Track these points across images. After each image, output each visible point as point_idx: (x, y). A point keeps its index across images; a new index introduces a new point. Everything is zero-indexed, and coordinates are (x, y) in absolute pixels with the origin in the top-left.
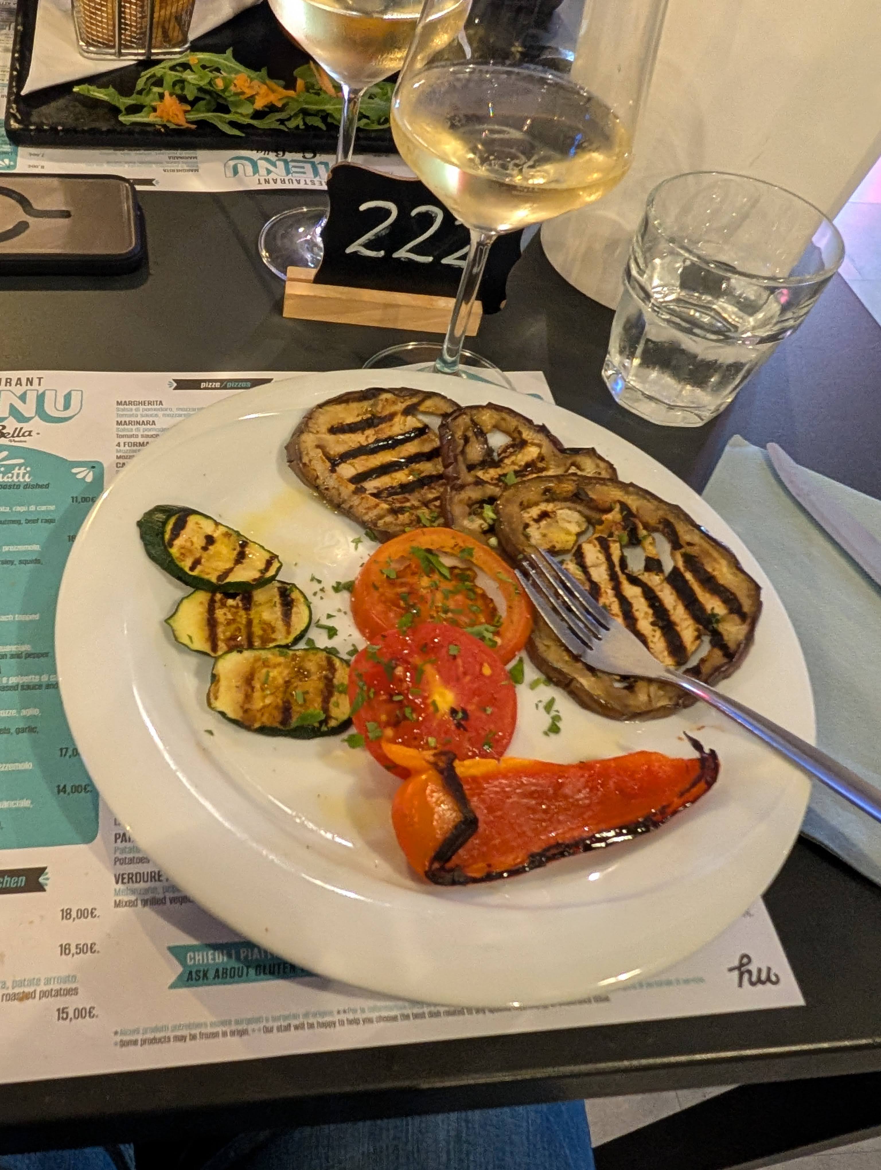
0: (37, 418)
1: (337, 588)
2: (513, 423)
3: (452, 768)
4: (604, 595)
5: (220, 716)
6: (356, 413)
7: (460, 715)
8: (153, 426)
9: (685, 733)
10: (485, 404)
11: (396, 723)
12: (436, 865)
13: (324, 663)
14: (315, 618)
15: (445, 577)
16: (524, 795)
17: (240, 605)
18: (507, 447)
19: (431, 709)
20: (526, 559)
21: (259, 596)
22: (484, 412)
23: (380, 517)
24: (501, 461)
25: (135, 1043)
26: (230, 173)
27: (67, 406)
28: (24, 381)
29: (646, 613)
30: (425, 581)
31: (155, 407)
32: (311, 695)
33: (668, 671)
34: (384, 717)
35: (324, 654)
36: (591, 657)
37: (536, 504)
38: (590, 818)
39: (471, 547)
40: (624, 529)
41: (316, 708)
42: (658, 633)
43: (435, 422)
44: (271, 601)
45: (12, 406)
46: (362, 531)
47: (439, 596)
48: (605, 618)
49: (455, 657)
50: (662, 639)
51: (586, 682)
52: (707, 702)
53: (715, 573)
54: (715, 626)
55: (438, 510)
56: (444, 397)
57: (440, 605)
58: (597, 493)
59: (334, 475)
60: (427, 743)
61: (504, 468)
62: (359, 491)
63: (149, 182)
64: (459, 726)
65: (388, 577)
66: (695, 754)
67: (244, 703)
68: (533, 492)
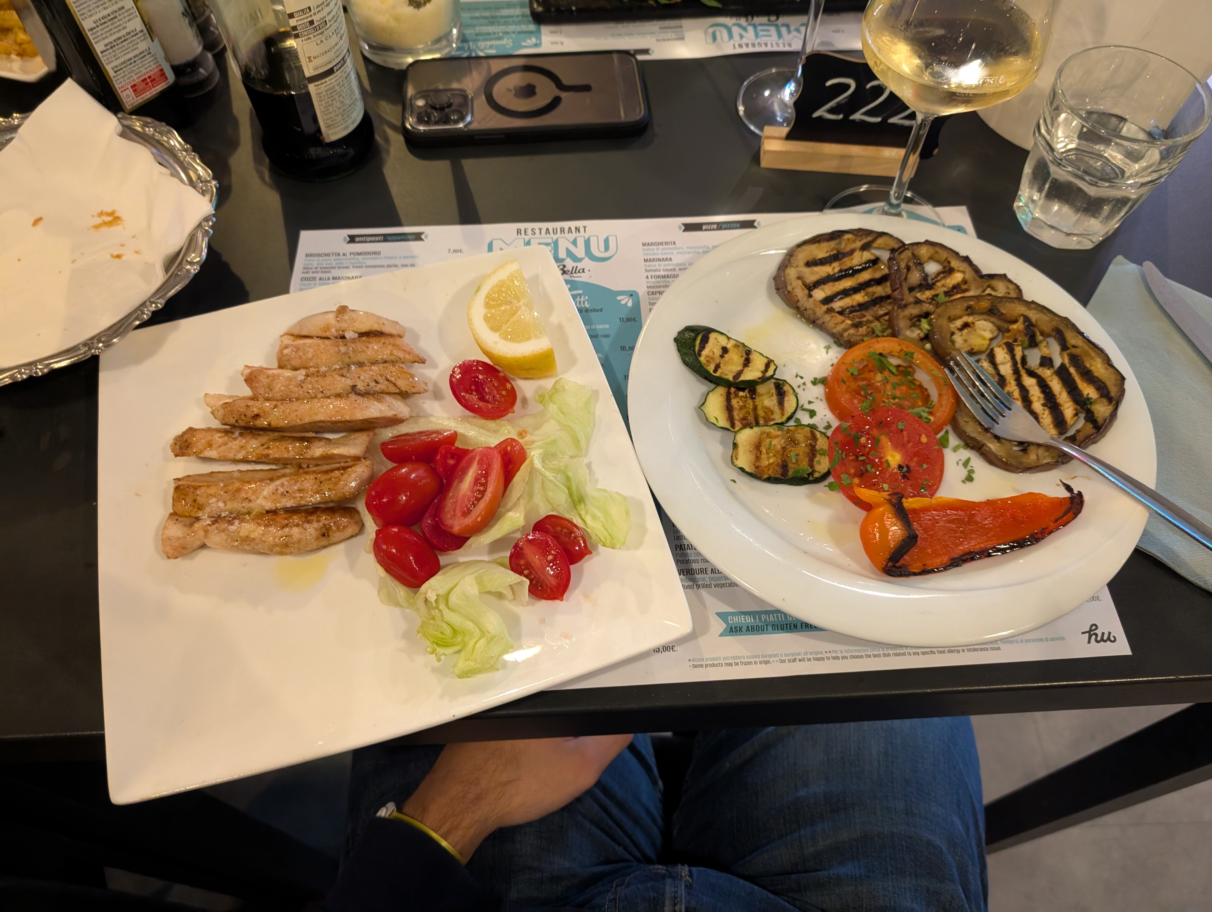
0: (587, 258)
1: (815, 382)
2: (944, 255)
3: (901, 503)
4: (1009, 385)
5: (739, 470)
6: (826, 251)
7: (905, 469)
8: (671, 262)
9: (1061, 481)
10: (922, 240)
11: (861, 474)
12: (890, 564)
13: (809, 435)
14: (800, 404)
15: (893, 373)
16: (949, 522)
17: (748, 395)
18: (939, 274)
19: (885, 465)
20: (952, 359)
21: (761, 389)
22: (922, 248)
23: (845, 330)
24: (934, 284)
25: (702, 666)
26: (710, 39)
27: (607, 248)
28: (573, 230)
29: (1039, 397)
30: (879, 377)
31: (670, 246)
32: (801, 457)
33: (1053, 439)
34: (852, 471)
35: (808, 429)
36: (998, 430)
37: (960, 317)
38: (993, 536)
39: (912, 351)
40: (1026, 335)
41: (804, 465)
42: (1047, 412)
43: (885, 255)
44: (769, 393)
45: (567, 250)
46: (831, 340)
47: (889, 387)
48: (1009, 401)
49: (902, 431)
50: (1049, 416)
51: (993, 446)
52: (1079, 459)
53: (1092, 368)
54: (1089, 406)
55: (887, 323)
56: (891, 236)
57: (889, 393)
58: (1007, 309)
59: (811, 300)
60: (882, 487)
61: (936, 290)
62: (830, 311)
63: (646, 51)
64: (904, 477)
65: (852, 374)
66: (1067, 495)
67: (755, 462)
68: (958, 309)
